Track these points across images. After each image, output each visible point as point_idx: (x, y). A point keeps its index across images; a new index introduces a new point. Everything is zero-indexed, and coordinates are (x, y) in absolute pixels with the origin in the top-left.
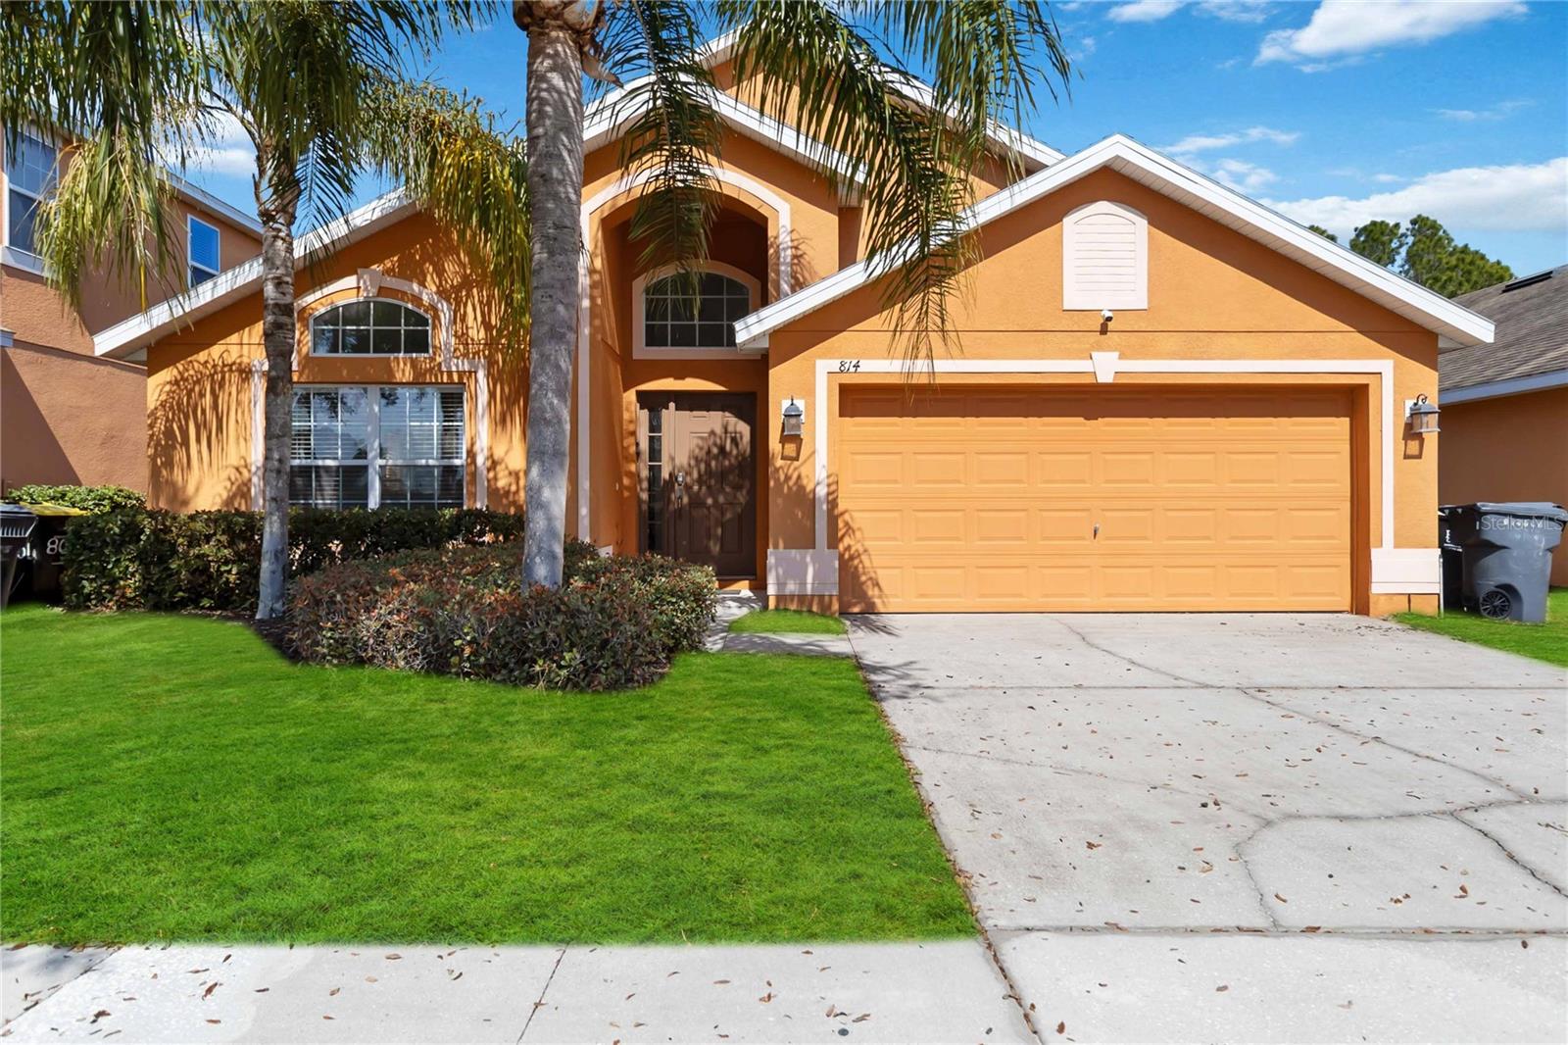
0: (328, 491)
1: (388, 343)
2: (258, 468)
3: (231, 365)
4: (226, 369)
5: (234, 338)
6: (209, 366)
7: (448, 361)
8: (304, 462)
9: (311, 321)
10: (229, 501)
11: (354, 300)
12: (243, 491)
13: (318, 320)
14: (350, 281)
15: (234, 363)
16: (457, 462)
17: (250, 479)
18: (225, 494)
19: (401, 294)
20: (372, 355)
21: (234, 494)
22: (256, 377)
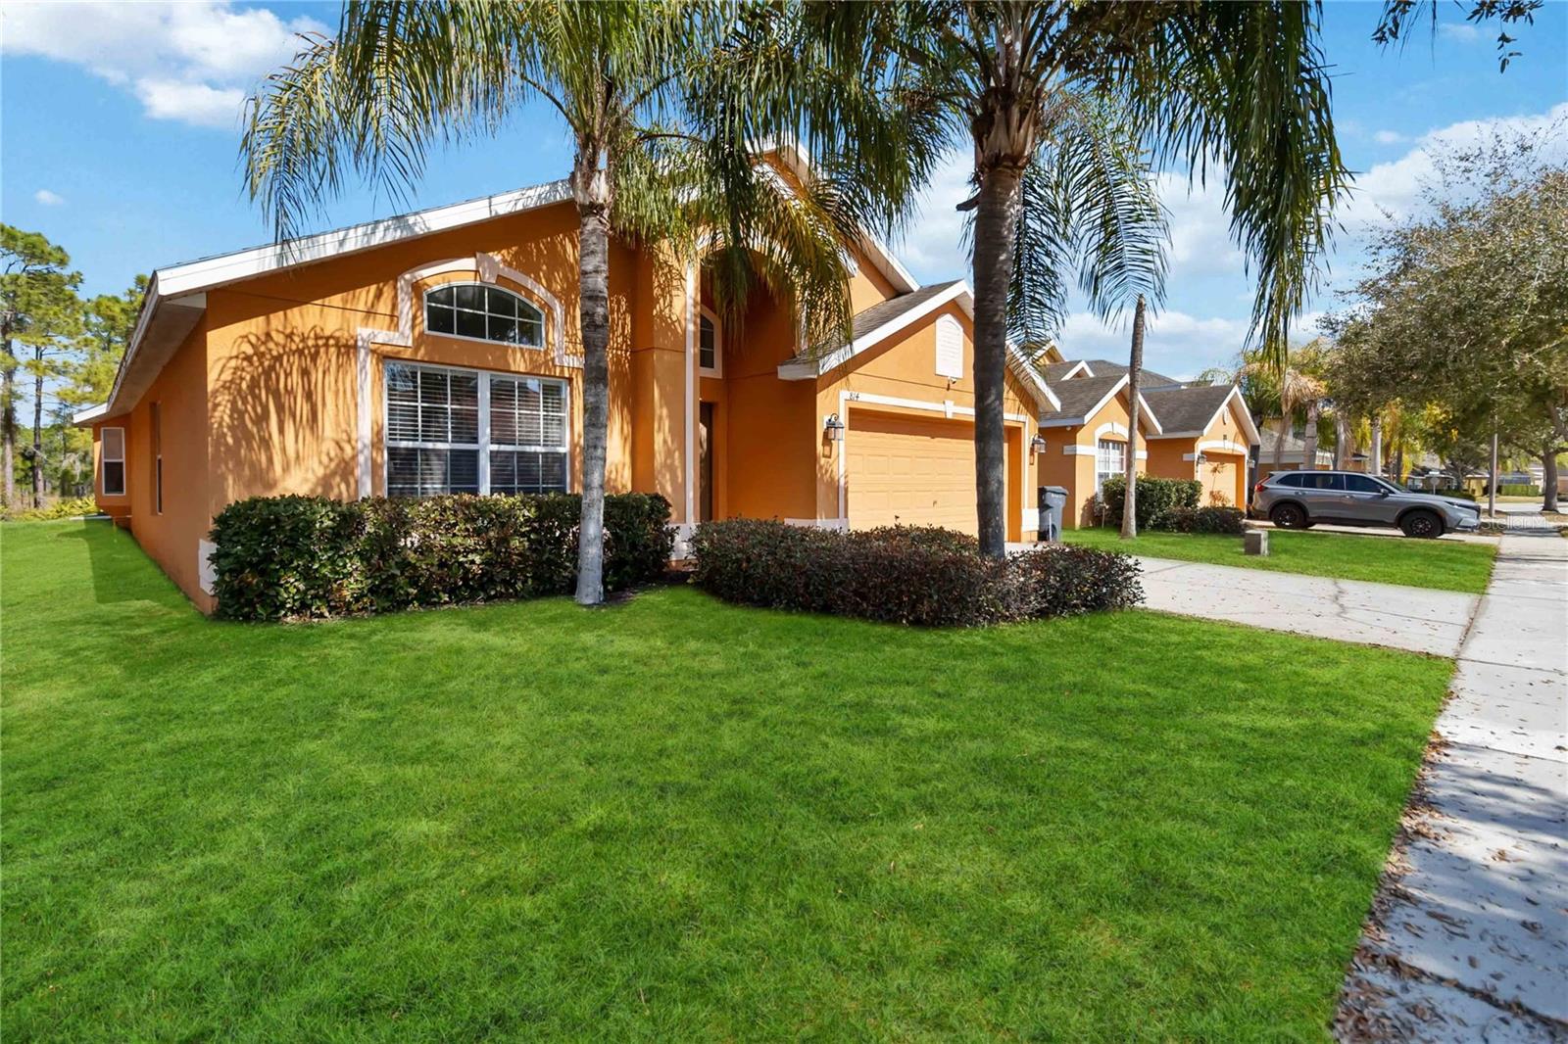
0: (438, 475)
1: (500, 330)
2: (365, 446)
3: (328, 339)
4: (321, 342)
5: (336, 300)
6: (297, 339)
7: (561, 357)
8: (410, 444)
9: (425, 298)
10: (326, 482)
11: (472, 283)
12: (345, 469)
13: (432, 297)
14: (469, 263)
15: (331, 337)
16: (561, 450)
17: (354, 457)
18: (320, 472)
19: (519, 287)
20: (487, 341)
21: (334, 473)
22: (362, 352)
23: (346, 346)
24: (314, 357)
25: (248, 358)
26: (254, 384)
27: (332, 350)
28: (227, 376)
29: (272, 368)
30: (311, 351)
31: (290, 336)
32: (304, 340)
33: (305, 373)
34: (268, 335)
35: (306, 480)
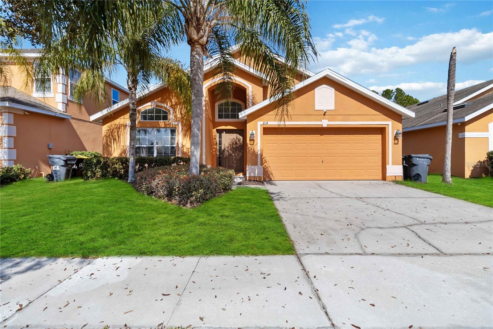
0: (145, 153)
1: (158, 118)
2: (128, 147)
4: (120, 126)
5: (122, 117)
7: (172, 122)
8: (139, 146)
9: (140, 113)
10: (121, 154)
11: (151, 108)
12: (124, 152)
13: (142, 113)
14: (149, 104)
15: (122, 124)
16: (174, 146)
17: (126, 149)
18: (120, 153)
19: (162, 107)
20: (154, 121)
21: (122, 153)
22: (128, 127)
23: (125, 126)
24: (119, 128)
25: (108, 130)
26: (109, 135)
27: (122, 127)
28: (105, 134)
29: (112, 131)
30: (118, 128)
31: (115, 125)
32: (117, 125)
33: (118, 132)
34: (111, 125)
35: (117, 154)
